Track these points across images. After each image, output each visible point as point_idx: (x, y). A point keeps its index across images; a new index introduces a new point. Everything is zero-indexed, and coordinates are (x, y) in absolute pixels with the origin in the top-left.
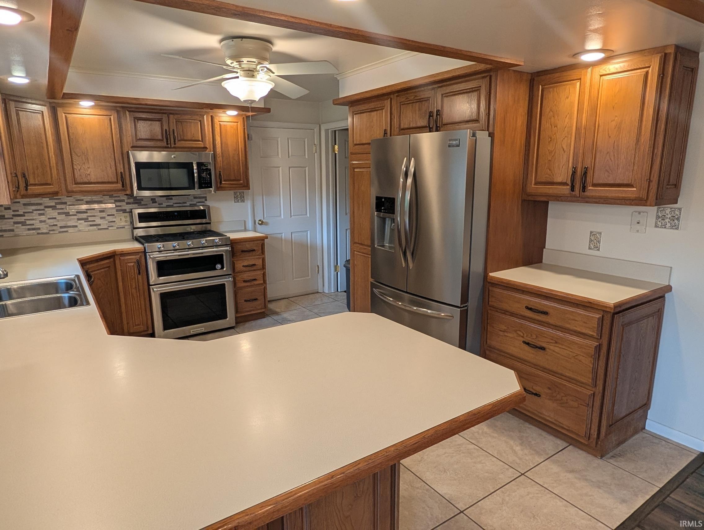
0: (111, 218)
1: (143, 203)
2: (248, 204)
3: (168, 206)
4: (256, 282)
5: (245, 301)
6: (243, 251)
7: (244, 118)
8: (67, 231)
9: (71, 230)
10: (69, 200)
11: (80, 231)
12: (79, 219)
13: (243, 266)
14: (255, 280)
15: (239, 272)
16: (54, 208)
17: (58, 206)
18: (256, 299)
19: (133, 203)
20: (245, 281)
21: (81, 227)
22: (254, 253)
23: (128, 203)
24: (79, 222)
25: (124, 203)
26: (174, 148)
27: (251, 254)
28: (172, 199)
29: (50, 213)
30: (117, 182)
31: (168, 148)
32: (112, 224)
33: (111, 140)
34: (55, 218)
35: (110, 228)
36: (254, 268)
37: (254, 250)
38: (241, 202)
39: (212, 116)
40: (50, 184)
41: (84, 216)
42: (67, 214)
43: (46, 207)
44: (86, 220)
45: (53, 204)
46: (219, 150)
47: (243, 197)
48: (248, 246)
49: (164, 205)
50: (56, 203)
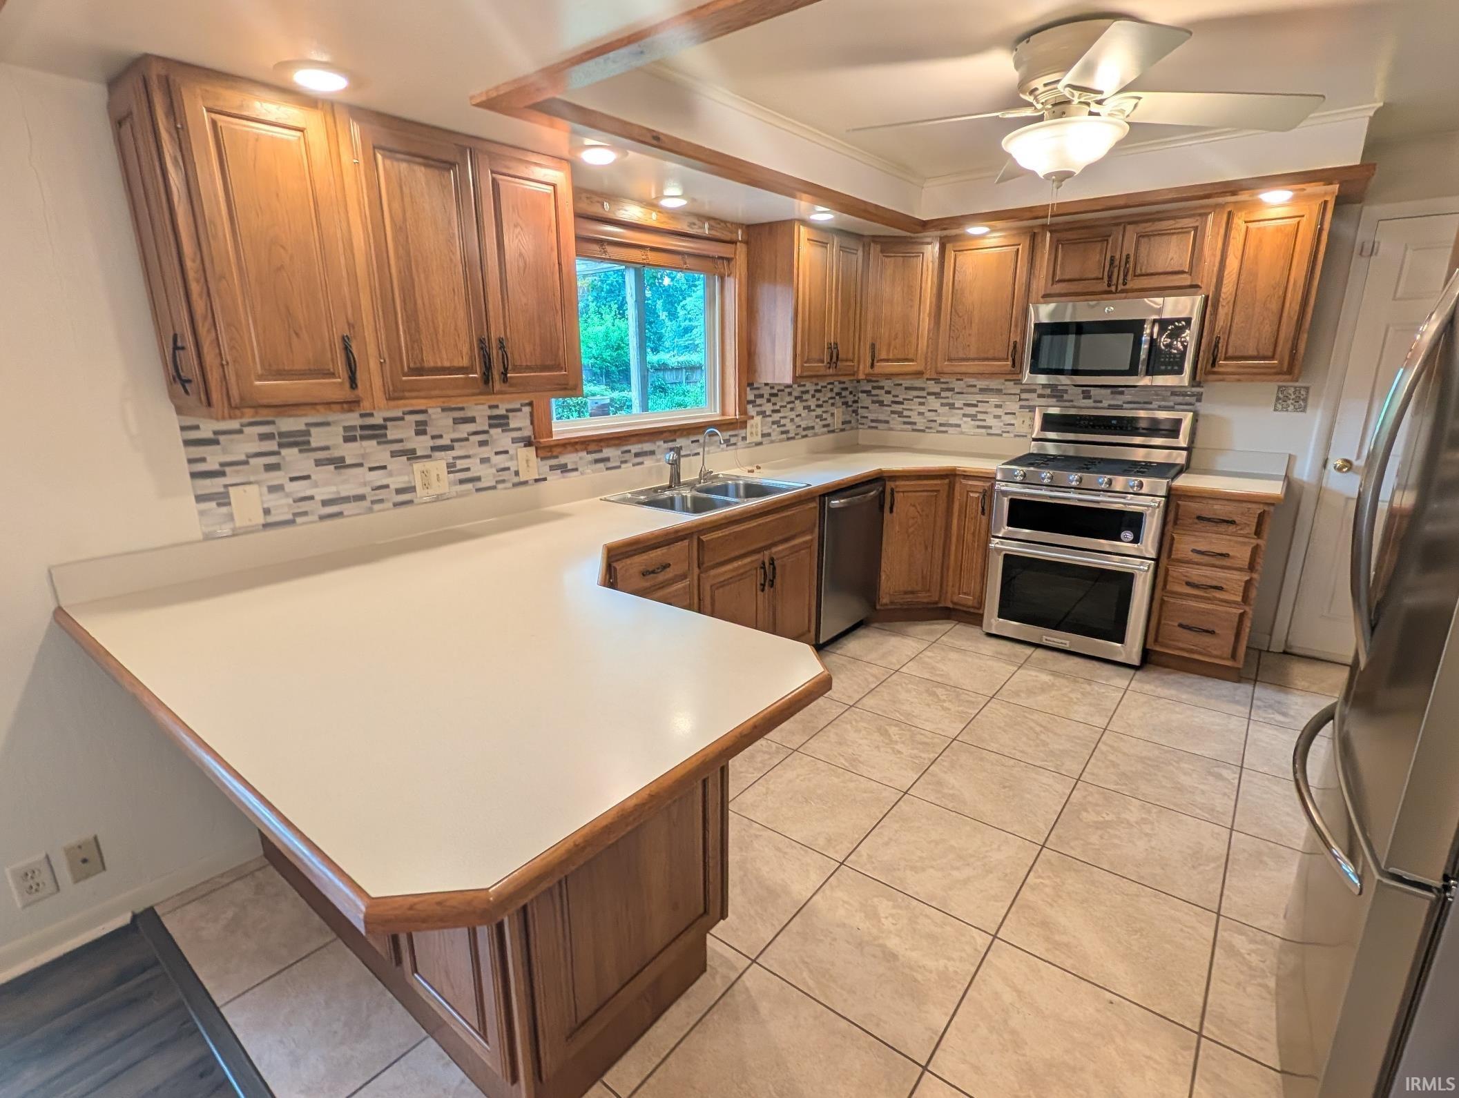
0: (1008, 419)
1: (1066, 397)
2: (1315, 419)
3: (1111, 407)
4: (1218, 595)
5: (1181, 625)
6: (1199, 518)
7: (1326, 202)
8: (946, 432)
9: (951, 430)
10: (959, 386)
11: (962, 433)
12: (965, 415)
13: (1194, 551)
14: (1220, 588)
15: (1179, 561)
16: (937, 395)
17: (943, 394)
18: (1212, 632)
19: (1049, 396)
20: (1188, 584)
21: (964, 428)
22: (1232, 528)
23: (1040, 396)
24: (965, 419)
25: (1035, 395)
26: (1123, 291)
27: (1223, 528)
28: (1122, 393)
29: (933, 403)
30: (1007, 359)
31: (1110, 292)
32: (1009, 428)
33: (1010, 289)
34: (936, 411)
35: (1004, 435)
36: (1225, 562)
37: (1233, 522)
38: (1296, 410)
39: (1230, 213)
40: (912, 360)
41: (972, 411)
42: (952, 406)
43: (929, 394)
44: (973, 417)
45: (938, 390)
46: (1228, 288)
47: (1305, 400)
48: (1219, 509)
49: (1105, 403)
50: (943, 390)
